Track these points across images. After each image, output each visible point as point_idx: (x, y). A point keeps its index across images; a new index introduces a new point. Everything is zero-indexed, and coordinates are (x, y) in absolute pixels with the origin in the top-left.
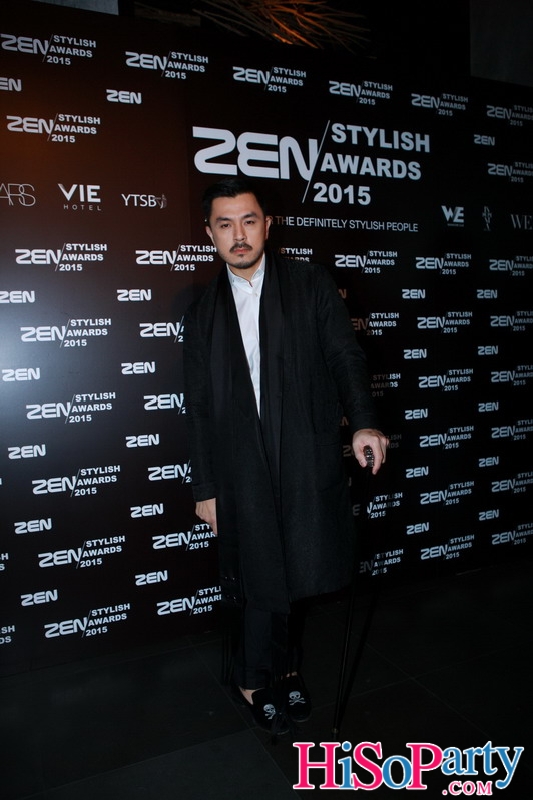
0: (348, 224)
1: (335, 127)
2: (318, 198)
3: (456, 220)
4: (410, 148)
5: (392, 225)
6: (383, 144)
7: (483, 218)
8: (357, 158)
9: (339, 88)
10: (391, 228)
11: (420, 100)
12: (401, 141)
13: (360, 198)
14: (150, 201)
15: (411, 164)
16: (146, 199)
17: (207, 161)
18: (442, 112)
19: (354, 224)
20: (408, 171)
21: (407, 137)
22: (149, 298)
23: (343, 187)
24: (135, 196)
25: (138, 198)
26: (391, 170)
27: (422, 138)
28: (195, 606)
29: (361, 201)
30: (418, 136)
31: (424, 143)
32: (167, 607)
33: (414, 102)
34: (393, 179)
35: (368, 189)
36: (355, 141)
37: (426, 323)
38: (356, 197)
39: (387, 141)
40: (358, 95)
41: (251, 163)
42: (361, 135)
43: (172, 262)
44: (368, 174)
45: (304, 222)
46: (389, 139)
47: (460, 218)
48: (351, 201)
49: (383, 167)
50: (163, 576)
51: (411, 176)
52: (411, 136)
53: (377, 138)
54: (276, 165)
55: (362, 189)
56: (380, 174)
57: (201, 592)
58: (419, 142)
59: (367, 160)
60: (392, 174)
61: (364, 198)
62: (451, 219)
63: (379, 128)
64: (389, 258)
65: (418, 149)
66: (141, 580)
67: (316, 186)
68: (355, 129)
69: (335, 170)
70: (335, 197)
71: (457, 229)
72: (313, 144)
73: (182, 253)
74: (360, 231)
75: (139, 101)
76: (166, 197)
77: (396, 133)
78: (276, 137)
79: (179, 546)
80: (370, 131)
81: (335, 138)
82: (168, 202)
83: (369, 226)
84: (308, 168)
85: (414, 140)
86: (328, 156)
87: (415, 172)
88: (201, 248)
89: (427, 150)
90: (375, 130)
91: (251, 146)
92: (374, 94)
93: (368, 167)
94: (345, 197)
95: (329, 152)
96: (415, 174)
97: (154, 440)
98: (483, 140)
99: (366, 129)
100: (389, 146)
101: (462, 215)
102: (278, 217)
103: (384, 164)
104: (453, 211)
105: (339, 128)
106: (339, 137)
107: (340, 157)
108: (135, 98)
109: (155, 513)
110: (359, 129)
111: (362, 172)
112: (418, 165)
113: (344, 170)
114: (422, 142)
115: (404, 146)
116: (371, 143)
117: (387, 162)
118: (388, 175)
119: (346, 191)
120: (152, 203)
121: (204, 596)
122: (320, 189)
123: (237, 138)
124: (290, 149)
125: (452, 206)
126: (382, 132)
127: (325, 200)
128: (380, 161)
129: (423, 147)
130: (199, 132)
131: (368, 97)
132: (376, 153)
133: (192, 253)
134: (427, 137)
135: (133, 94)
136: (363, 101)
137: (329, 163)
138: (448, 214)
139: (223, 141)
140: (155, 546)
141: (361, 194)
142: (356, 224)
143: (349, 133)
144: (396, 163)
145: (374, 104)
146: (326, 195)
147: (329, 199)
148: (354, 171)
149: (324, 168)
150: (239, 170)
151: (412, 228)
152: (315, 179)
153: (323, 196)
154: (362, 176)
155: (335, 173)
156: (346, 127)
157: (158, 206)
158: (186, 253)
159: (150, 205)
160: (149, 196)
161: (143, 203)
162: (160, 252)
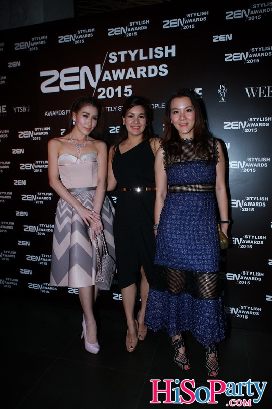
0: (117, 109)
2: (100, 97)
4: (161, 56)
6: (142, 58)
7: (219, 93)
8: (124, 70)
9: (114, 32)
11: (169, 24)
12: (154, 53)
13: (125, 93)
15: (161, 67)
16: (22, 109)
17: (46, 87)
18: (186, 27)
20: (159, 71)
21: (159, 50)
22: (23, 153)
23: (115, 88)
24: (18, 108)
26: (147, 73)
27: (170, 48)
29: (126, 95)
30: (167, 47)
33: (164, 26)
34: (148, 78)
35: (130, 87)
36: (123, 60)
38: (123, 92)
39: (144, 56)
40: (125, 33)
41: (66, 84)
42: (127, 56)
43: (32, 136)
44: (131, 78)
46: (146, 54)
47: (199, 95)
48: (120, 95)
49: (141, 72)
51: (161, 74)
52: (161, 48)
54: (78, 83)
55: (126, 87)
58: (167, 51)
59: (131, 70)
60: (147, 75)
61: (128, 93)
63: (139, 49)
65: (167, 56)
67: (99, 90)
68: (122, 53)
69: (110, 79)
70: (110, 94)
72: (98, 67)
73: (35, 132)
75: (20, 65)
77: (151, 50)
78: (78, 68)
80: (133, 52)
81: (111, 61)
82: (31, 109)
84: (95, 81)
85: (164, 51)
86: (107, 72)
88: (43, 129)
89: (174, 55)
90: (136, 51)
91: (66, 75)
92: (136, 29)
93: (131, 74)
94: (116, 93)
95: (107, 70)
96: (163, 72)
97: (26, 214)
98: (222, 38)
99: (130, 52)
100: (146, 58)
101: (201, 93)
103: (142, 70)
105: (113, 55)
106: (113, 60)
107: (113, 71)
108: (18, 64)
109: (27, 245)
110: (126, 52)
111: (127, 78)
112: (166, 66)
113: (115, 78)
114: (170, 51)
115: (156, 56)
116: (133, 59)
117: (144, 68)
118: (145, 76)
119: (116, 90)
122: (102, 91)
123: (59, 73)
124: (85, 73)
126: (141, 51)
127: (104, 97)
128: (139, 69)
129: (170, 54)
130: (43, 74)
131: (132, 32)
132: (136, 64)
133: (39, 131)
134: (174, 47)
135: (17, 62)
136: (128, 35)
137: (107, 76)
139: (53, 76)
141: (126, 90)
143: (119, 57)
144: (150, 68)
145: (135, 35)
146: (105, 94)
147: (106, 96)
148: (122, 78)
149: (103, 80)
150: (60, 89)
151: (160, 106)
152: (98, 87)
153: (103, 95)
154: (127, 79)
155: (110, 81)
156: (117, 53)
157: (27, 111)
158: (37, 131)
159: (24, 111)
160: (23, 107)
161: (21, 111)
162: (27, 132)
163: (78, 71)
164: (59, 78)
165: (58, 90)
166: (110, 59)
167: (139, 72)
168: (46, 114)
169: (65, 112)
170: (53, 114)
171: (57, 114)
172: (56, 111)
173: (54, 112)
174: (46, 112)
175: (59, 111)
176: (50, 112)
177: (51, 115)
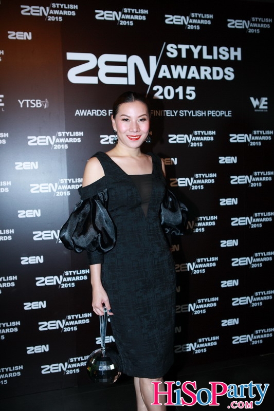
0: (178, 113)
1: (169, 47)
2: (157, 96)
3: (261, 107)
4: (226, 58)
5: (212, 113)
6: (205, 56)
8: (185, 67)
9: (172, 19)
10: (211, 115)
11: (234, 23)
12: (219, 53)
13: (188, 95)
15: (226, 70)
16: (35, 102)
17: (77, 75)
18: (251, 31)
19: (182, 113)
20: (225, 74)
21: (224, 50)
22: (36, 167)
23: (175, 88)
24: (27, 101)
25: (29, 102)
26: (211, 74)
27: (236, 50)
28: (68, 369)
29: (188, 97)
30: (232, 49)
32: (48, 369)
33: (229, 25)
34: (213, 81)
35: (193, 88)
36: (184, 55)
37: (236, 180)
38: (185, 94)
39: (208, 54)
40: (186, 23)
41: (108, 75)
42: (189, 52)
43: (52, 143)
44: (193, 78)
46: (210, 52)
47: (264, 105)
48: (181, 97)
49: (205, 72)
50: (46, 348)
51: (227, 78)
52: (226, 49)
53: (200, 53)
54: (125, 75)
55: (189, 88)
56: (203, 78)
57: (72, 360)
58: (233, 53)
59: (193, 68)
60: (212, 77)
61: (190, 95)
62: (258, 107)
63: (202, 45)
64: (209, 136)
65: (232, 58)
66: (30, 350)
67: (155, 88)
68: (184, 48)
69: (169, 76)
70: (169, 94)
71: (262, 113)
72: (153, 59)
73: (59, 137)
74: (188, 117)
75: (30, 38)
77: (215, 48)
78: (125, 56)
79: (57, 329)
80: (196, 47)
81: (169, 55)
82: (50, 104)
83: (194, 114)
84: (149, 76)
85: (229, 52)
86: (164, 67)
87: (230, 74)
88: (72, 134)
89: (239, 58)
90: (199, 47)
91: (108, 63)
92: (199, 22)
93: (193, 73)
94: (177, 95)
95: (164, 64)
96: (229, 76)
97: (40, 259)
99: (192, 47)
100: (210, 57)
101: (266, 103)
103: (206, 70)
104: (259, 100)
105: (172, 48)
106: (172, 53)
107: (173, 67)
108: (28, 36)
109: (40, 307)
110: (187, 47)
111: (189, 77)
112: (232, 70)
113: (175, 76)
114: (236, 53)
115: (221, 57)
116: (196, 56)
117: (208, 69)
118: (209, 77)
119: (177, 91)
120: (39, 105)
121: (74, 362)
122: (158, 90)
123: (98, 59)
124: (136, 64)
125: (258, 98)
126: (205, 48)
127: (161, 97)
128: (202, 68)
129: (236, 57)
130: (71, 56)
131: (194, 24)
132: (200, 63)
134: (239, 49)
135: (26, 33)
136: (190, 27)
137: (164, 72)
138: (255, 103)
139: (88, 61)
140: (41, 329)
141: (188, 92)
142: (184, 113)
143: (179, 51)
144: (215, 69)
145: (199, 29)
146: (162, 94)
147: (164, 97)
148: (183, 76)
149: (160, 76)
150: (99, 80)
151: (227, 114)
152: (154, 83)
153: (161, 95)
154: (189, 79)
155: (169, 79)
156: (177, 46)
157: (43, 107)
158: (62, 137)
159: (37, 106)
160: (37, 101)
161: (33, 105)
162: (44, 137)
163: (125, 61)
164: (97, 66)
165: (96, 82)
166: (169, 52)
167: (203, 73)
168: (77, 113)
169: (107, 112)
170: (88, 113)
171: (94, 114)
172: (93, 111)
173: (89, 111)
174: (77, 111)
175: (98, 110)
176: (83, 111)
177: (85, 115)
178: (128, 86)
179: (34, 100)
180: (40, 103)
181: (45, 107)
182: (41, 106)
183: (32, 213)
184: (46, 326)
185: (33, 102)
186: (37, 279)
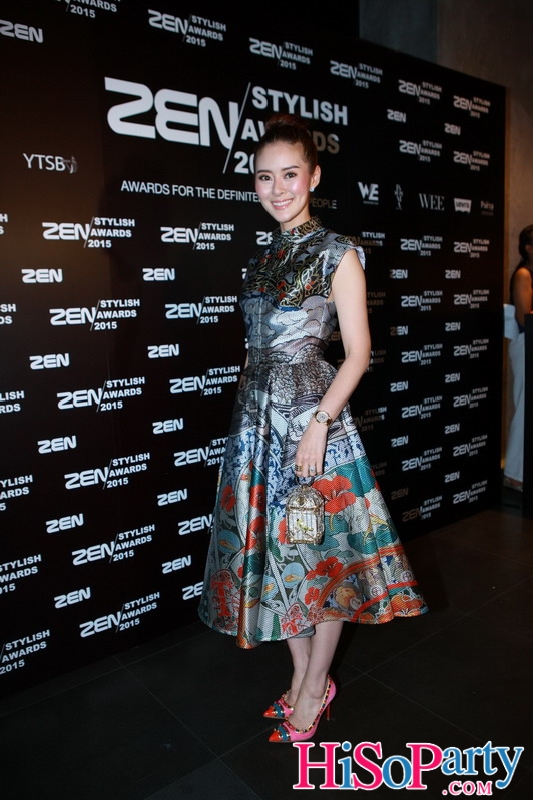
1: (256, 90)
2: (239, 169)
3: (371, 198)
4: (329, 119)
6: (304, 113)
7: (395, 197)
9: (259, 47)
11: (340, 69)
12: (320, 111)
14: (58, 164)
15: (330, 136)
16: (53, 161)
17: (123, 120)
18: (359, 83)
20: (328, 144)
21: (326, 107)
22: (59, 279)
24: (40, 157)
25: (43, 159)
27: (341, 110)
28: (121, 622)
30: (336, 107)
31: (341, 115)
32: (91, 628)
33: (333, 70)
36: (276, 108)
39: (307, 110)
40: (279, 57)
41: (171, 125)
42: (282, 101)
43: (85, 237)
45: (225, 194)
46: (310, 108)
47: (375, 195)
50: (85, 594)
51: (330, 148)
52: (330, 106)
53: (297, 107)
57: (127, 606)
58: (338, 114)
62: (367, 196)
63: (300, 95)
67: (238, 155)
68: (276, 95)
69: (256, 139)
71: (372, 207)
72: (233, 107)
73: (96, 227)
75: (40, 39)
76: (76, 159)
77: (316, 102)
78: (195, 97)
79: (102, 559)
80: (291, 97)
81: (255, 103)
82: (79, 166)
84: (229, 135)
85: (333, 111)
86: (249, 123)
87: (334, 145)
88: (118, 222)
89: (345, 122)
90: (296, 98)
91: (170, 105)
92: (295, 58)
95: (250, 118)
96: (333, 148)
98: (397, 116)
99: (287, 96)
100: (309, 115)
101: (377, 192)
102: (198, 189)
104: (369, 188)
105: (259, 92)
106: (260, 102)
107: (261, 124)
108: (36, 35)
109: (74, 526)
110: (281, 94)
112: (337, 138)
115: (323, 116)
116: (292, 110)
120: (60, 166)
121: (131, 609)
122: (241, 158)
123: (154, 94)
124: (210, 113)
125: (368, 183)
126: (303, 100)
127: (246, 171)
129: (341, 119)
130: (113, 85)
131: (289, 60)
133: (107, 227)
134: (345, 108)
135: (32, 30)
136: (284, 64)
137: (250, 130)
138: (364, 191)
139: (138, 98)
140: (76, 562)
143: (270, 99)
144: (316, 134)
145: (295, 68)
149: (244, 136)
151: (331, 205)
152: (235, 148)
155: (256, 142)
156: (267, 92)
157: (67, 170)
158: (101, 227)
159: (58, 169)
160: (57, 158)
161: (50, 166)
162: (71, 225)
163: (195, 104)
164: (153, 107)
165: (152, 135)
168: (125, 185)
169: (171, 189)
170: (141, 188)
171: (151, 190)
172: (148, 184)
173: (143, 184)
174: (125, 182)
175: (156, 184)
176: (134, 183)
177: (137, 190)
178: (199, 148)
179: (52, 157)
180: (61, 163)
181: (71, 172)
182: (64, 167)
183: (54, 361)
184: (83, 556)
185: (50, 159)
186: (66, 477)
